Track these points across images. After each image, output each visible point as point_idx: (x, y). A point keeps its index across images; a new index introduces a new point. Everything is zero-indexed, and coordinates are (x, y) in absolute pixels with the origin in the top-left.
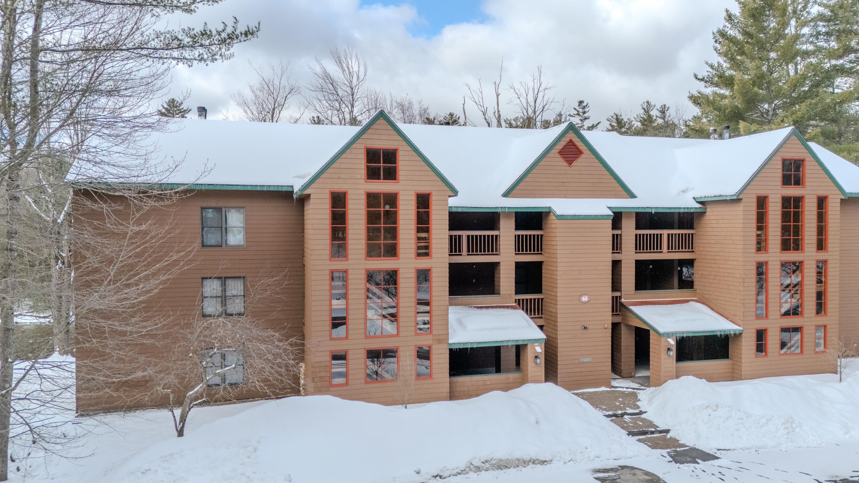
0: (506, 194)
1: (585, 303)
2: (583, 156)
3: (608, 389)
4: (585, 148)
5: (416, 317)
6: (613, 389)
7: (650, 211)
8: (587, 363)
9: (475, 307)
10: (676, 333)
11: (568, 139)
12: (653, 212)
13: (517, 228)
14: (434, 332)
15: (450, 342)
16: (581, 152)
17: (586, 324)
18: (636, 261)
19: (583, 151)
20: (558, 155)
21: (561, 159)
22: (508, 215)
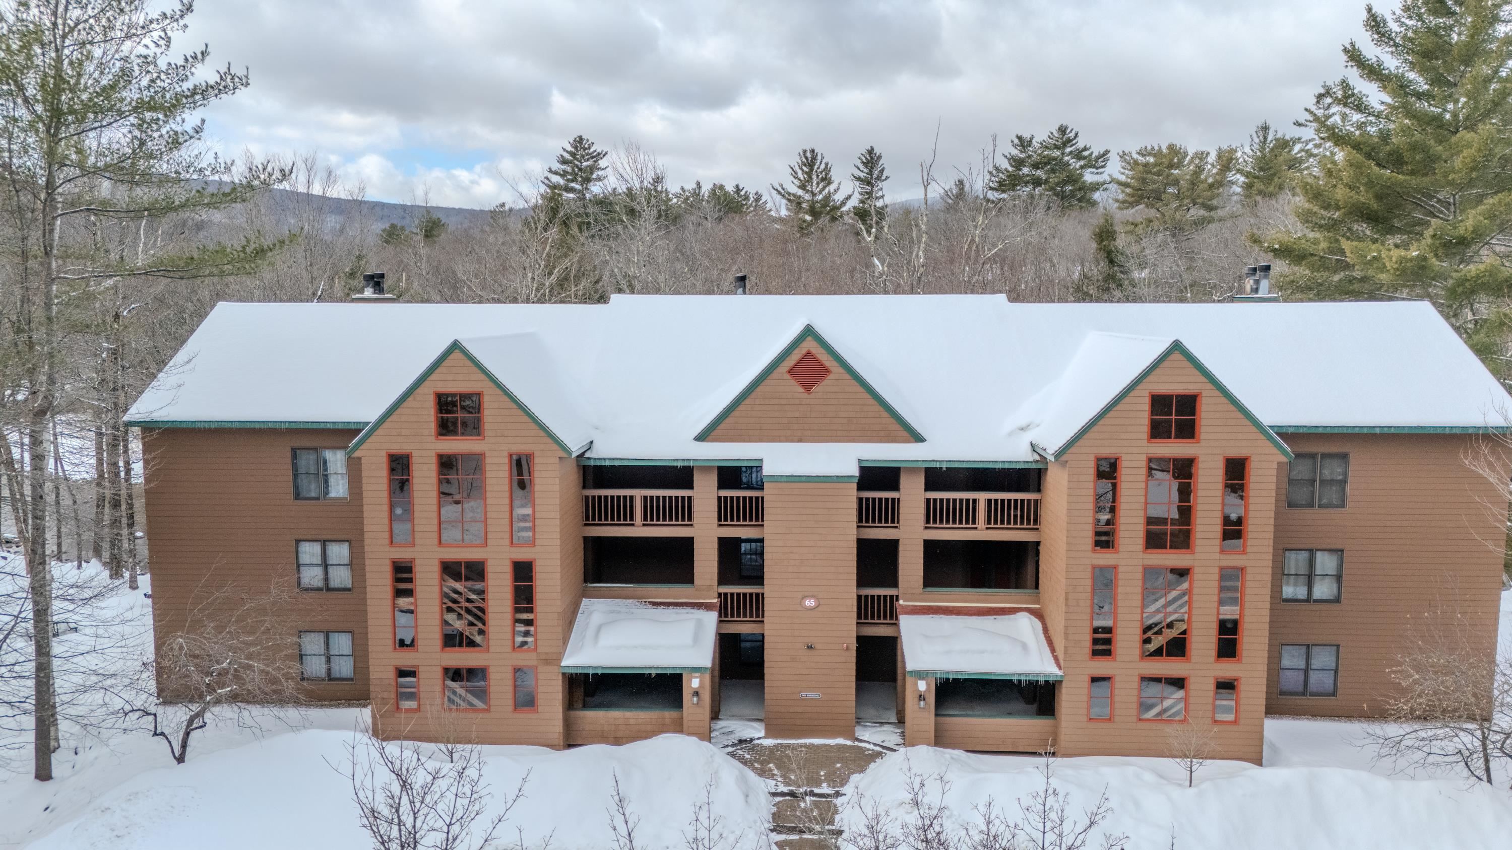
0: (702, 437)
1: (812, 609)
2: (831, 376)
3: (849, 743)
4: (835, 364)
5: (514, 626)
6: (857, 743)
7: (938, 465)
8: (812, 699)
9: (650, 603)
10: (934, 672)
11: (804, 351)
12: (944, 469)
13: (721, 486)
14: (540, 650)
15: (562, 664)
16: (827, 371)
17: (810, 641)
18: (925, 541)
19: (831, 369)
20: (787, 376)
21: (793, 382)
22: (706, 469)
